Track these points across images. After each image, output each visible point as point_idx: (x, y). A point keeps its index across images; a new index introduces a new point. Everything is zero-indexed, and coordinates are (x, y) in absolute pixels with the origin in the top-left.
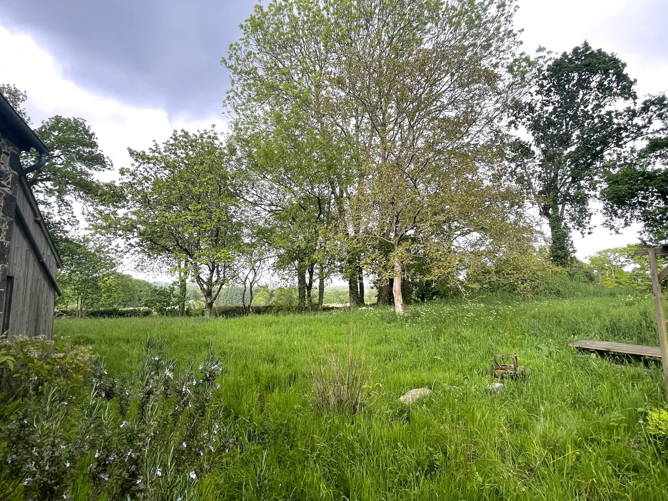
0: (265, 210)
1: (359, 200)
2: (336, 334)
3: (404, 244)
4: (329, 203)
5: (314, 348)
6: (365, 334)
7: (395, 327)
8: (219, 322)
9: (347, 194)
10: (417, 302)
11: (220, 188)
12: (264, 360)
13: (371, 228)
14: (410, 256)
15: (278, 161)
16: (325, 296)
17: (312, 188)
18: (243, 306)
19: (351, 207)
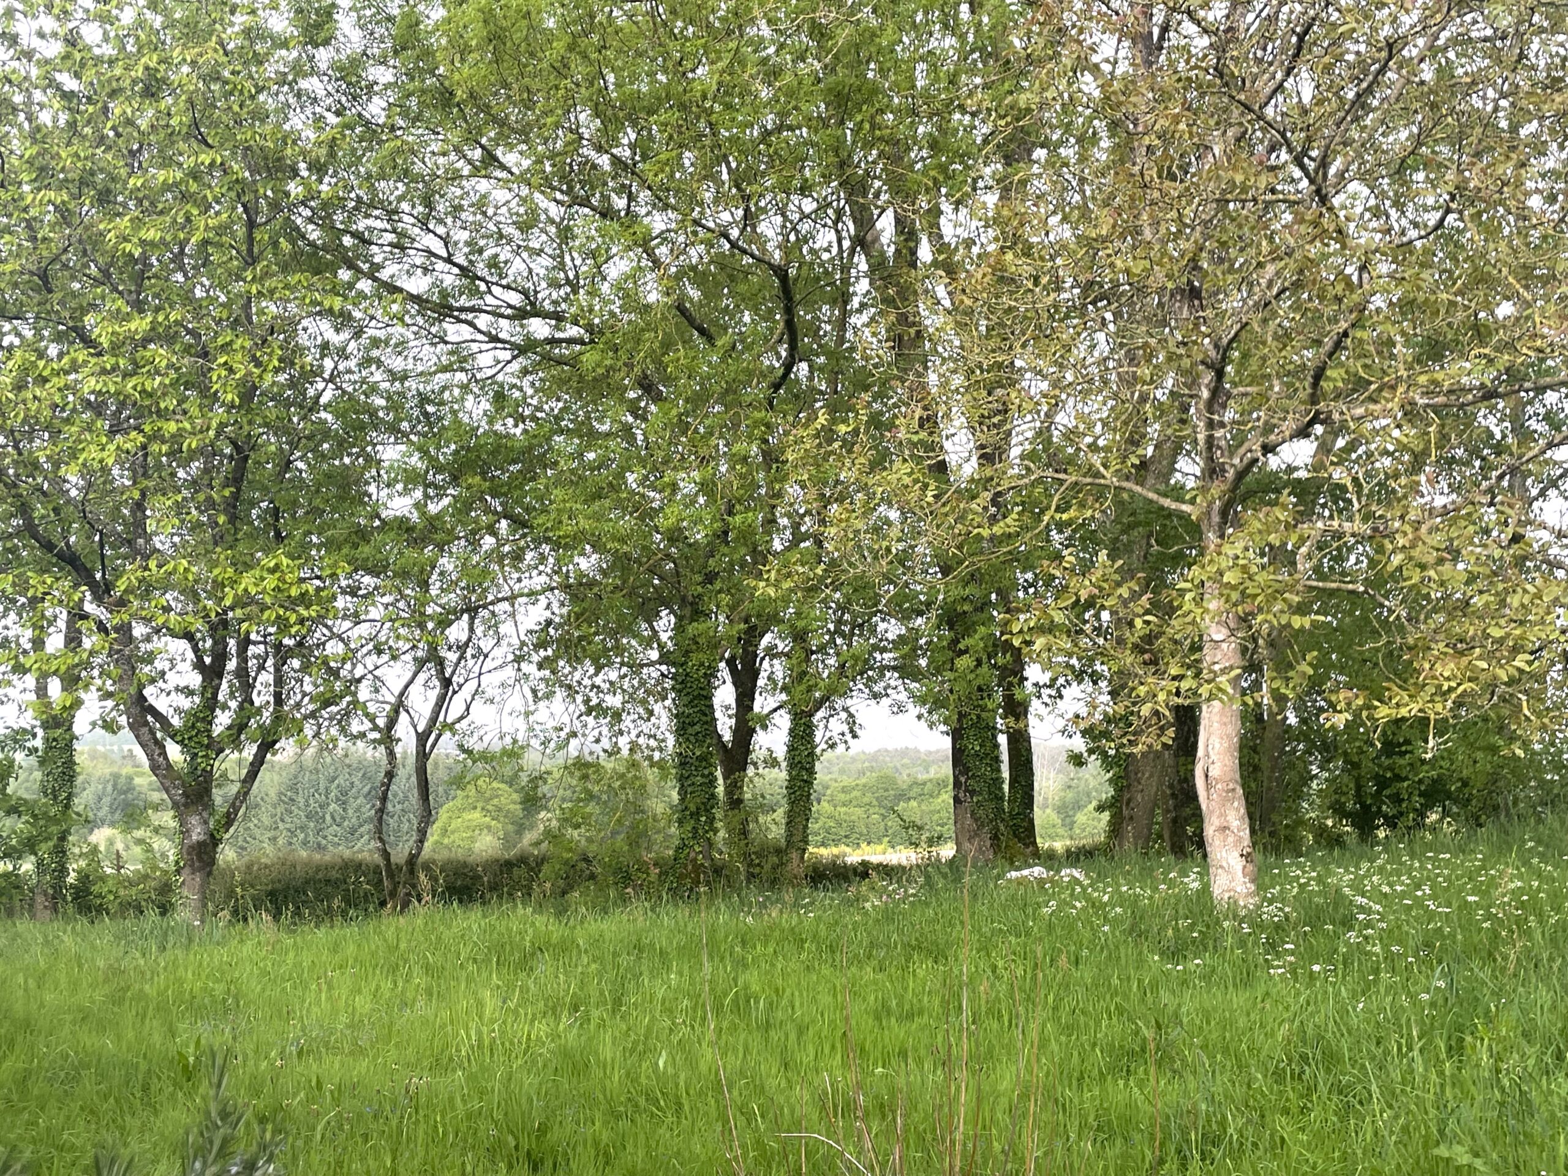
0: (494, 339)
1: (1004, 279)
2: (881, 1013)
3: (1255, 519)
4: (845, 297)
5: (760, 1090)
6: (1041, 1014)
7: (1206, 977)
8: (248, 948)
9: (941, 247)
10: (1331, 841)
11: (251, 225)
12: (493, 1152)
13: (1071, 435)
14: (1291, 588)
15: (561, 69)
16: (822, 809)
17: (750, 219)
18: (377, 858)
19: (962, 318)
